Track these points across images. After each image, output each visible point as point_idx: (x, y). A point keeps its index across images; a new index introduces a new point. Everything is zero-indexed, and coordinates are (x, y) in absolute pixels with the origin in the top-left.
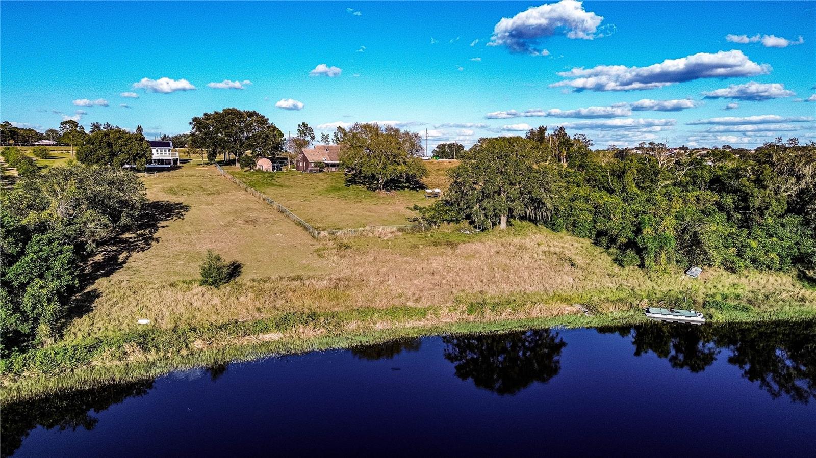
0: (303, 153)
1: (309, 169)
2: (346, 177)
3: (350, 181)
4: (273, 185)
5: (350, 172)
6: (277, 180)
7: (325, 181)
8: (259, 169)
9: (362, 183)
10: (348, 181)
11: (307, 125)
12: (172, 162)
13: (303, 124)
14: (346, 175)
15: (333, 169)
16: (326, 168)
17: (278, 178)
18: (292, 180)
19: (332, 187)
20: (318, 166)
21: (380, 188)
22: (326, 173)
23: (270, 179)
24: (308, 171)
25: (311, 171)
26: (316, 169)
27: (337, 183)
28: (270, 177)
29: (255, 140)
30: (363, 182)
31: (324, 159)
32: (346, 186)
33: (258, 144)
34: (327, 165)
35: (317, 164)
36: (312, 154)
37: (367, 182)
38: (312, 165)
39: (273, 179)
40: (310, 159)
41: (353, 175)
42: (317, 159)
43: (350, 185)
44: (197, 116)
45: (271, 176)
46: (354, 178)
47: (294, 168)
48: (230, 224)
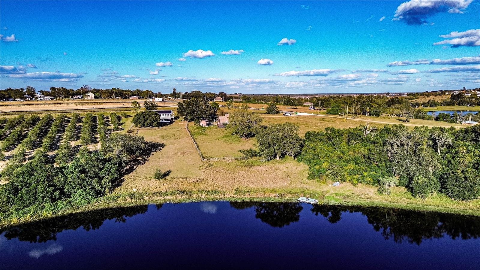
7: (224, 132)
8: (201, 125)
12: (171, 120)
21: (244, 137)
31: (227, 121)
42: (224, 122)
48: (176, 154)
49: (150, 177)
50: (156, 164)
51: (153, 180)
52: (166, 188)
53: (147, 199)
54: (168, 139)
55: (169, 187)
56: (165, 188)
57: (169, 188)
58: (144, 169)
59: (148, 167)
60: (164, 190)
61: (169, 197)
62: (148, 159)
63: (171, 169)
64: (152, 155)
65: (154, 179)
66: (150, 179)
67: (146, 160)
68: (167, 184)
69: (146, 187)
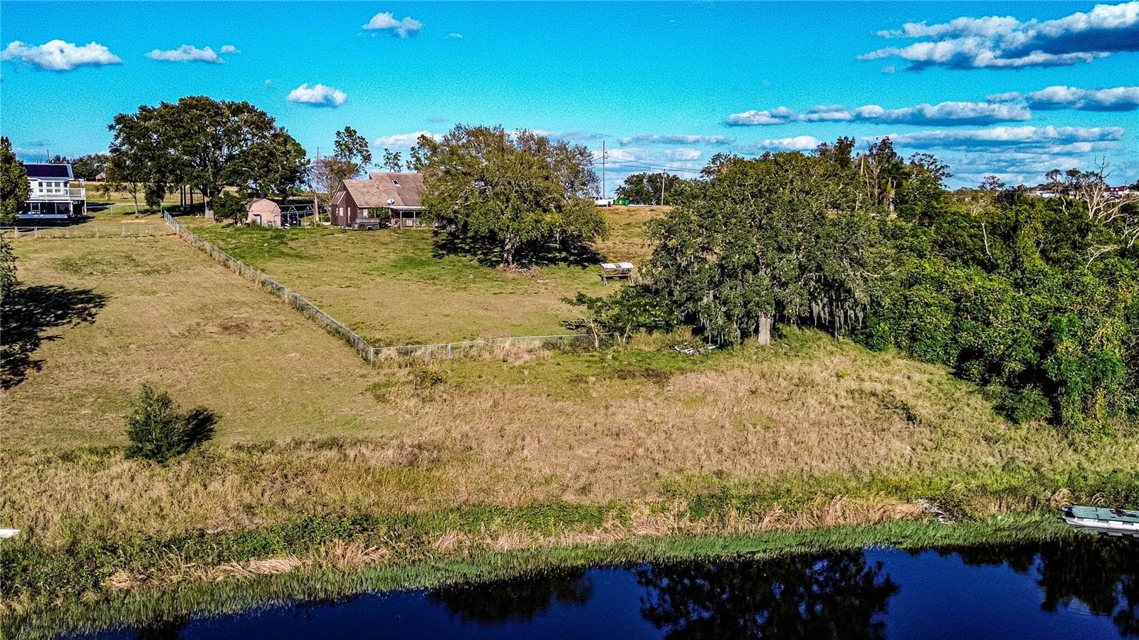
0: (345, 188)
1: (358, 221)
2: (435, 239)
3: (443, 247)
4: (283, 254)
5: (444, 227)
6: (290, 243)
7: (391, 246)
8: (254, 222)
9: (468, 251)
10: (438, 246)
11: (355, 132)
12: (71, 209)
13: (347, 129)
14: (436, 234)
15: (409, 222)
16: (393, 221)
17: (294, 239)
18: (321, 244)
19: (406, 258)
20: (378, 216)
21: (507, 261)
22: (395, 231)
23: (277, 242)
24: (356, 226)
25: (362, 226)
26: (372, 221)
27: (417, 252)
28: (276, 238)
29: (246, 161)
30: (471, 248)
31: (389, 201)
32: (435, 256)
33: (253, 169)
34: (396, 213)
35: (376, 212)
36: (364, 190)
37: (479, 249)
38: (366, 213)
39: (282, 243)
40: (359, 200)
41: (451, 234)
42: (374, 202)
43: (443, 254)
44: (124, 113)
45: (280, 236)
46: (452, 241)
47: (327, 220)
48: (190, 333)
49: (92, 451)
50: (96, 381)
51: (120, 466)
52: (232, 505)
53: (124, 585)
54: (103, 272)
55: (247, 498)
56: (225, 508)
57: (249, 509)
58: (30, 407)
59: (52, 399)
60: (217, 521)
61: (281, 564)
62: (34, 356)
63: (209, 403)
64: (50, 338)
65: (127, 457)
66: (96, 459)
67: (25, 362)
68: (226, 486)
69: (88, 509)
